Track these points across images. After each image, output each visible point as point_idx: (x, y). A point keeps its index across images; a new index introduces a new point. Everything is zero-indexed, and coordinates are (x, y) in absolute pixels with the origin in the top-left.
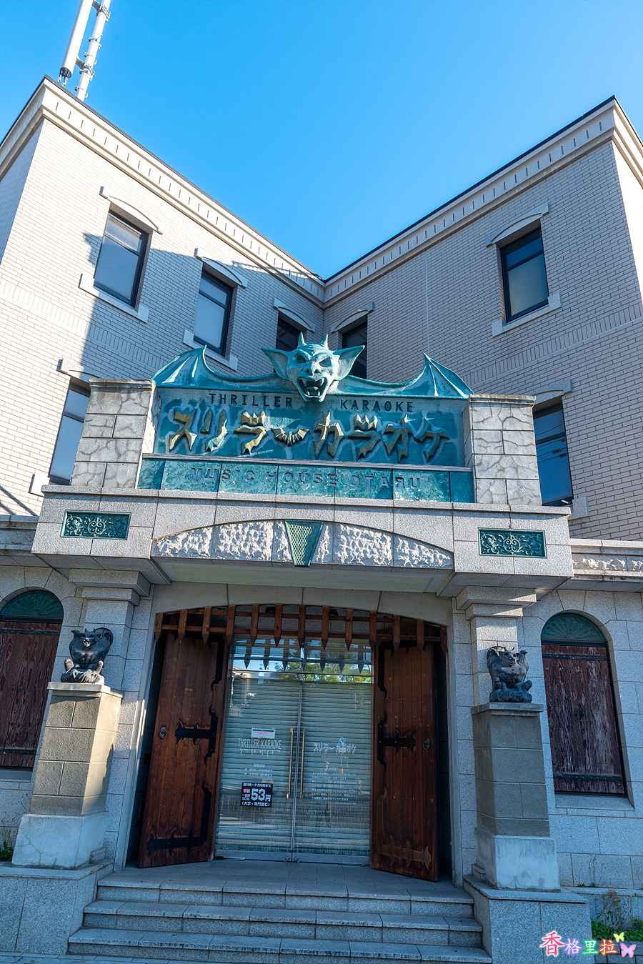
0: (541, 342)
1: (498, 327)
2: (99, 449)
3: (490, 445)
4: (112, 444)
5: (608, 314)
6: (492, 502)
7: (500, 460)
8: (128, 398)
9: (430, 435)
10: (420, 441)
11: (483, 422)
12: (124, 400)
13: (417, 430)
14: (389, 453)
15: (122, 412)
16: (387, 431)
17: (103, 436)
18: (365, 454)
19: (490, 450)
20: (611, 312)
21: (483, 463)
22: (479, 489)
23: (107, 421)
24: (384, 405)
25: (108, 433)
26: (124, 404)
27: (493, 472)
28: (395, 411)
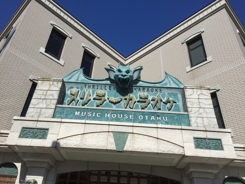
0: (206, 73)
1: (189, 68)
2: (39, 103)
3: (194, 104)
4: (45, 101)
5: (231, 62)
6: (198, 127)
7: (199, 110)
8: (53, 84)
9: (169, 101)
10: (165, 103)
11: (190, 95)
12: (51, 85)
13: (164, 99)
14: (154, 107)
15: (49, 89)
16: (152, 99)
17: (41, 98)
18: (144, 108)
19: (195, 106)
20: (232, 61)
21: (192, 111)
22: (192, 121)
23: (43, 92)
24: (151, 90)
25: (43, 97)
26: (51, 86)
27: (196, 115)
28: (155, 92)
